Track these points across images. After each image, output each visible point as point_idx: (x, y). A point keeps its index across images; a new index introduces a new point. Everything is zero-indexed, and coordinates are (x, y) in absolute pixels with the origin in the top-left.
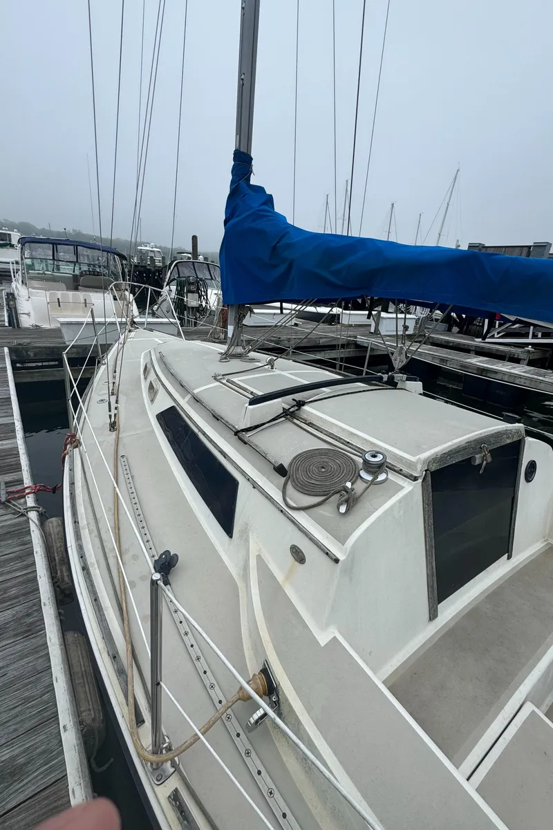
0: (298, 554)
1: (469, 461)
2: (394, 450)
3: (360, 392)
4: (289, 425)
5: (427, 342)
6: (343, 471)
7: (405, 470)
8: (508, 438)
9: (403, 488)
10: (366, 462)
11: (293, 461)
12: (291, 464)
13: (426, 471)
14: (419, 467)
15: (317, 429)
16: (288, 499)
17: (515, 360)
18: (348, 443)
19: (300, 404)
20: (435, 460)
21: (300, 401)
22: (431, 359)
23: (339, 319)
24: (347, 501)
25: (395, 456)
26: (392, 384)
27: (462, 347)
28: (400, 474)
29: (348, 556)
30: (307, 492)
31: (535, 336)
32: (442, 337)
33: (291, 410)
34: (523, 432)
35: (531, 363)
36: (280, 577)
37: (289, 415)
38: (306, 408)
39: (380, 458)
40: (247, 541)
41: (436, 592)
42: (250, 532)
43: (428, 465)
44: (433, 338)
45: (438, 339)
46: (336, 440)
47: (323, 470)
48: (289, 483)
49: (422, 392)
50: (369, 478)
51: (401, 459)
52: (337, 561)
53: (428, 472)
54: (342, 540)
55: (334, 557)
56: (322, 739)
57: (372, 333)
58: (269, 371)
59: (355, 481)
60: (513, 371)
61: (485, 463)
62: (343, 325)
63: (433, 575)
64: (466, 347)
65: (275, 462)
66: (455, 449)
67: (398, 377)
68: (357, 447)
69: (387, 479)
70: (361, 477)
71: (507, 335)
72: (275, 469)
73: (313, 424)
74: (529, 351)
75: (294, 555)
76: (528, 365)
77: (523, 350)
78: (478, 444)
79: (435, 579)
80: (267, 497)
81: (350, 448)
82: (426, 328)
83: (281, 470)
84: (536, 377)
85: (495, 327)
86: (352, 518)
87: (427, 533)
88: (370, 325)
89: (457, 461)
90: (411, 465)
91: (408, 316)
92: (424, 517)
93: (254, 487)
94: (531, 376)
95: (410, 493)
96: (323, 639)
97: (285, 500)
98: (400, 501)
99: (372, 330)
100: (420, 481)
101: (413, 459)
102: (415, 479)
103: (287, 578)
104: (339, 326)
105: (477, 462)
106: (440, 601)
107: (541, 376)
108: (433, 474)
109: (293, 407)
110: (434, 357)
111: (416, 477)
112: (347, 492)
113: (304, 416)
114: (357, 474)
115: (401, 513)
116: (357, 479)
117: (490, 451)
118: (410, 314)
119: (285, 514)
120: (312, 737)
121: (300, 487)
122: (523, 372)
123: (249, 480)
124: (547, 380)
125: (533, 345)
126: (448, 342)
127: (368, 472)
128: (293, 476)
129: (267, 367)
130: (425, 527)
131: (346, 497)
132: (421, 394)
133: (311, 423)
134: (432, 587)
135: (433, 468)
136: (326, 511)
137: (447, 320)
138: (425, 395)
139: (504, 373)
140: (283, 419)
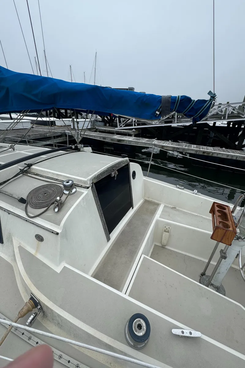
0: (40, 238)
1: (110, 176)
2: (76, 178)
3: (62, 155)
4: (25, 178)
5: (97, 131)
6: (56, 193)
7: (84, 185)
8: (123, 164)
9: (83, 193)
10: (65, 186)
11: (29, 194)
12: (28, 196)
13: (92, 183)
14: (89, 182)
15: (41, 176)
16: (29, 214)
17: (130, 135)
18: (57, 179)
19: (30, 166)
20: (95, 178)
21: (29, 164)
22: (99, 138)
23: (55, 123)
24: (58, 206)
25: (78, 180)
26: (77, 150)
27: (111, 132)
28: (82, 187)
29: (63, 230)
30: (38, 207)
31: (135, 125)
32: (102, 128)
33: (25, 170)
34: (129, 161)
35: (135, 136)
36: (33, 252)
37: (24, 172)
38: (33, 167)
39: (70, 182)
40: (12, 241)
41: (108, 230)
42: (13, 237)
43: (92, 181)
44: (99, 129)
45: (101, 129)
46: (51, 179)
47: (46, 195)
48: (28, 206)
49: (92, 151)
50: (67, 192)
51: (81, 181)
52: (57, 234)
53: (93, 184)
54: (58, 223)
55: (56, 233)
56: (64, 311)
57: (72, 129)
58: (12, 152)
59: (62, 196)
60: (129, 139)
61: (116, 175)
62: (58, 126)
63: (105, 224)
64: (112, 132)
65: (18, 197)
66: (103, 172)
67: (79, 146)
68: (61, 180)
69: (76, 191)
70: (64, 193)
71: (126, 126)
72: (19, 201)
73: (38, 174)
74: (134, 131)
75: (37, 239)
76: (134, 137)
77: (131, 131)
78: (112, 168)
79: (106, 225)
80: (17, 216)
81: (58, 181)
82: (96, 125)
83: (22, 201)
84: (137, 141)
85: (121, 122)
86: (61, 213)
87: (98, 209)
88: (71, 125)
89: (104, 177)
90: (85, 182)
91: (87, 120)
92: (96, 203)
93: (9, 214)
94: (135, 141)
95: (87, 194)
96: (58, 270)
97: (27, 214)
98: (83, 199)
99: (72, 128)
100: (90, 188)
101: (86, 180)
102: (88, 188)
103: (37, 251)
104: (56, 127)
105: (113, 175)
106: (110, 233)
107: (138, 140)
108: (95, 184)
109: (26, 167)
110: (100, 137)
111: (88, 187)
112: (57, 202)
113: (33, 171)
114: (62, 193)
115: (85, 204)
116: (63, 194)
117: (117, 170)
118: (88, 119)
119: (28, 222)
120: (59, 313)
121: (34, 206)
122: (133, 139)
123: (5, 211)
124: (140, 141)
125: (135, 129)
126: (105, 130)
127: (67, 190)
128: (30, 202)
129: (10, 150)
130: (97, 207)
131: (57, 204)
132: (91, 152)
133: (37, 174)
134: (106, 228)
135: (95, 182)
136: (49, 213)
137: (103, 120)
138: (93, 152)
139: (127, 141)
140: (21, 175)
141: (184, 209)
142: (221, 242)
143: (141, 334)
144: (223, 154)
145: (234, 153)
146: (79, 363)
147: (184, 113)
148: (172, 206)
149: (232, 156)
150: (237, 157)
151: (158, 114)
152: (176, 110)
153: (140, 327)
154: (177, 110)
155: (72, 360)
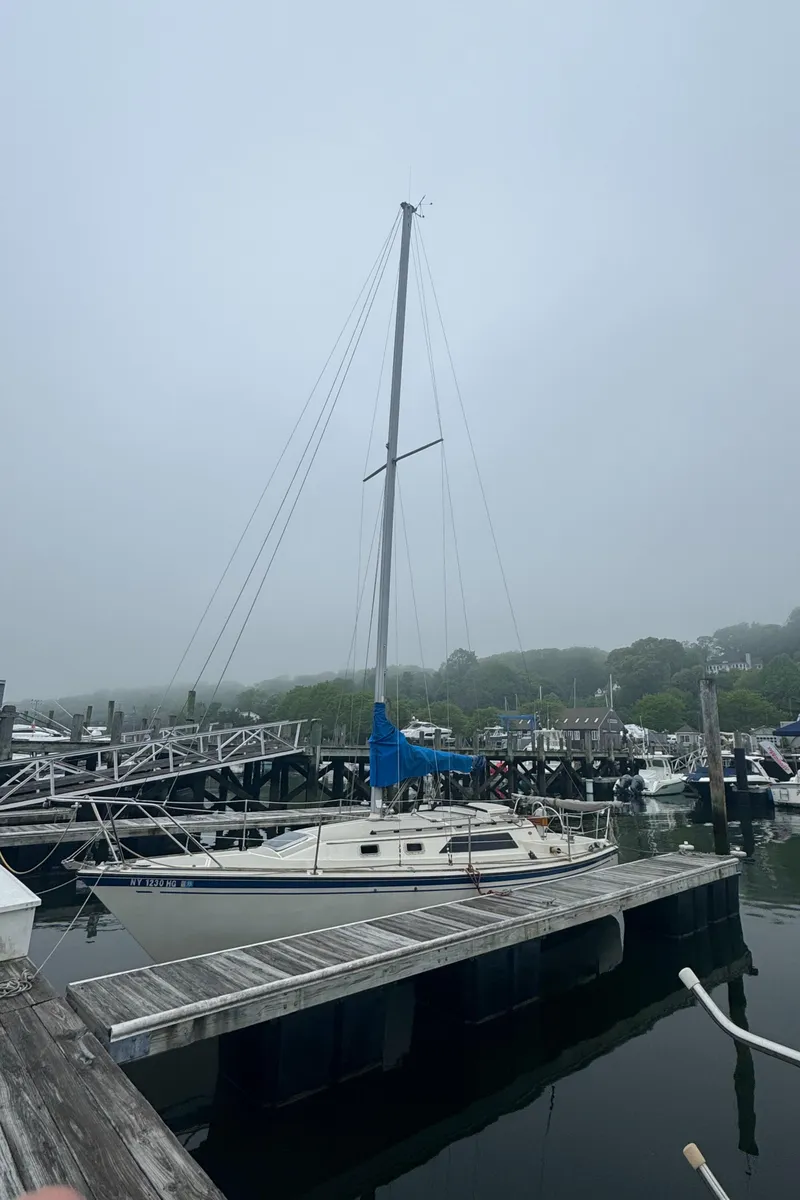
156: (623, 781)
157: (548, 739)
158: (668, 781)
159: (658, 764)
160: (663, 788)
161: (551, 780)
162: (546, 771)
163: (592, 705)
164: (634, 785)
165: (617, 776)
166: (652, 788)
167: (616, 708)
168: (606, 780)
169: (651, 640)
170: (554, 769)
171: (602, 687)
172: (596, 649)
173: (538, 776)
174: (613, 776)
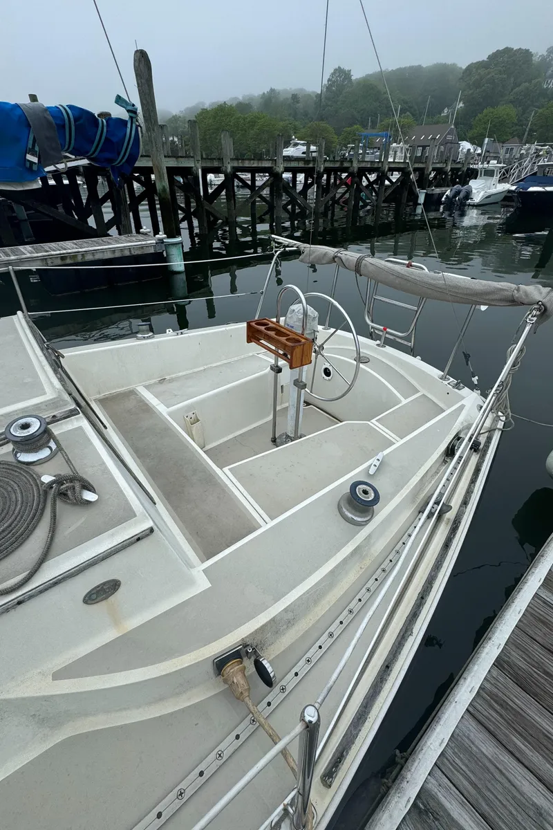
7: (59, 412)
9: (81, 428)
10: (22, 442)
14: (67, 398)
24: (83, 487)
28: (58, 420)
39: (36, 424)
52: (151, 530)
70: (33, 463)
75: (97, 599)
96: (203, 585)
101: (48, 396)
103: (118, 622)
112: (57, 485)
114: (22, 467)
119: (25, 600)
127: (38, 448)
141: (179, 372)
142: (302, 365)
143: (372, 496)
144: (103, 251)
145: (119, 243)
146: (347, 609)
147: (92, 154)
148: (156, 380)
149: (122, 250)
150: (129, 249)
151: (35, 163)
152: (71, 149)
153: (365, 492)
154: (73, 148)
155: (340, 618)
156: (454, 191)
157: (396, 152)
158: (493, 191)
159: (489, 173)
160: (486, 198)
161: (389, 191)
162: (387, 182)
163: (437, 123)
164: (462, 195)
165: (448, 186)
166: (477, 198)
167: (456, 125)
168: (438, 191)
169: (507, 50)
170: (394, 181)
171: (448, 107)
172: (454, 65)
173: (379, 188)
174: (444, 186)
